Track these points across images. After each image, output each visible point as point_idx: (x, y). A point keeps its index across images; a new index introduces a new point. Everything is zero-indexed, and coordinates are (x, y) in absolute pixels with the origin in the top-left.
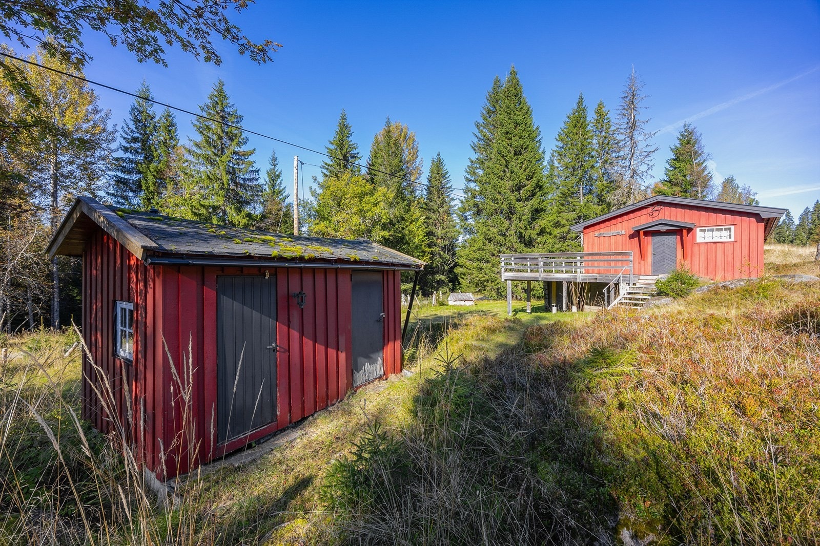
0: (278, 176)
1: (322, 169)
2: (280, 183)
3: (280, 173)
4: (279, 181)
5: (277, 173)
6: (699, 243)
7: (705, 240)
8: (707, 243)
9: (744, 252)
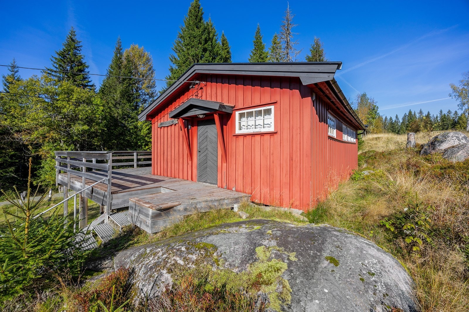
6: (237, 136)
7: (244, 131)
8: (245, 135)
9: (287, 151)
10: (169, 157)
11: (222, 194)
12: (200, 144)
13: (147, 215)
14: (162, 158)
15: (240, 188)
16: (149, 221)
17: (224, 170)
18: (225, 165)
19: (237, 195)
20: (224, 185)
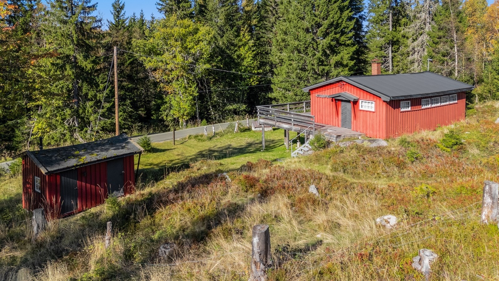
0: (122, 8)
1: (157, 6)
2: (124, 14)
3: (123, 5)
4: (123, 12)
5: (121, 5)
6: (360, 110)
7: (363, 109)
8: (364, 111)
9: (378, 119)
10: (324, 114)
11: (355, 133)
12: (342, 110)
13: (334, 137)
14: (319, 114)
15: (362, 131)
16: (335, 138)
17: (355, 124)
18: (355, 121)
19: (360, 134)
20: (355, 130)
